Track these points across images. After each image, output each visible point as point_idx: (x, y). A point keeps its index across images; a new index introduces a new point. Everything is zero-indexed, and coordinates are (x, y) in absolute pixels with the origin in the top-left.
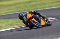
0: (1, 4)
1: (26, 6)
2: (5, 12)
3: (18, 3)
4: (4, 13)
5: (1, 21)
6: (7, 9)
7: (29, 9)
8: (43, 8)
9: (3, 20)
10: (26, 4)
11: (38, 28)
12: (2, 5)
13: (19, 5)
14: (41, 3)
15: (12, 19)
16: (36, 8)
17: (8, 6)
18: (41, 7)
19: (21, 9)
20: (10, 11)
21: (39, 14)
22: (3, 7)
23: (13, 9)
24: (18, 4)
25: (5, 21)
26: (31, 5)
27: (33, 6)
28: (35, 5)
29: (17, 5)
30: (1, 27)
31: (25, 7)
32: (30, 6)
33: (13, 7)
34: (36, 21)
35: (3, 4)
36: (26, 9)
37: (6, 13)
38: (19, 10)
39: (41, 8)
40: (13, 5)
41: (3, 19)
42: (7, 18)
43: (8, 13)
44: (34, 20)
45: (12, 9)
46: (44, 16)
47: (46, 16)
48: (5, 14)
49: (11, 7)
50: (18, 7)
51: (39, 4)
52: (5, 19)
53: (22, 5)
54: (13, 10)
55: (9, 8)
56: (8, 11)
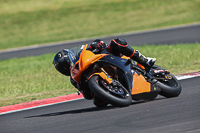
2: (155, 21)
4: (154, 26)
6: (162, 10)
15: (178, 45)
22: (150, 3)
23: (184, 11)
34: (110, 80)
37: (158, 25)
41: (150, 44)
42: (163, 43)
43: (165, 23)
44: (103, 74)
45: (180, 12)
47: (154, 60)
48: (156, 29)
52: (157, 44)
54: (184, 15)
55: (170, 7)
56: (167, 18)
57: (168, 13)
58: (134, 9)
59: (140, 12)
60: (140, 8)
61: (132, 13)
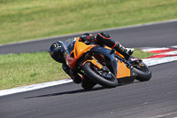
0: (36, 7)
1: (110, 14)
2: (46, 30)
3: (85, 3)
4: (45, 35)
5: (36, 57)
6: (52, 20)
7: (117, 22)
8: (160, 18)
9: (41, 55)
10: (110, 6)
11: (106, 86)
12: (38, 9)
13: (89, 9)
14: (154, 5)
16: (140, 19)
17: (55, 12)
18: (153, 15)
19: (95, 20)
20: (61, 26)
21: (111, 44)
22: (42, 14)
23: (72, 22)
24: (86, 6)
25: (46, 59)
26: (124, 9)
27: (129, 12)
28: (135, 11)
29: (81, 9)
30: (35, 77)
31: (107, 16)
32: (122, 12)
33: (71, 16)
34: (100, 66)
35: (40, 7)
36: (110, 21)
37: (49, 34)
38: (88, 24)
39: (153, 19)
40: (72, 11)
41: (41, 51)
43: (55, 33)
45: (68, 23)
46: (128, 49)
49: (64, 17)
50: (86, 16)
51: (149, 8)
53: (98, 10)
54: (72, 25)
55: (59, 18)
56: (57, 28)
57: (57, 24)
58: (27, 20)
59: (33, 22)
60: (33, 19)
61: (26, 23)
